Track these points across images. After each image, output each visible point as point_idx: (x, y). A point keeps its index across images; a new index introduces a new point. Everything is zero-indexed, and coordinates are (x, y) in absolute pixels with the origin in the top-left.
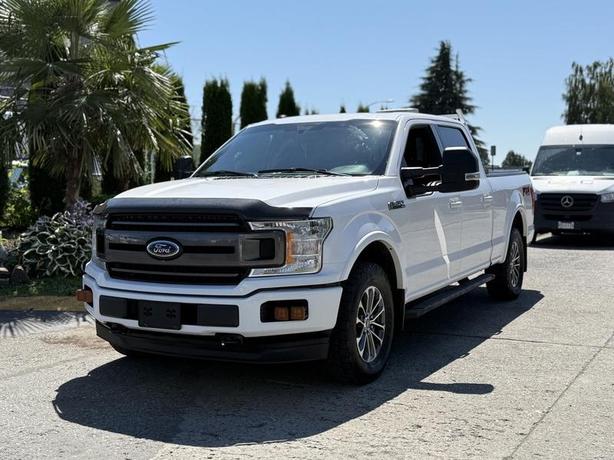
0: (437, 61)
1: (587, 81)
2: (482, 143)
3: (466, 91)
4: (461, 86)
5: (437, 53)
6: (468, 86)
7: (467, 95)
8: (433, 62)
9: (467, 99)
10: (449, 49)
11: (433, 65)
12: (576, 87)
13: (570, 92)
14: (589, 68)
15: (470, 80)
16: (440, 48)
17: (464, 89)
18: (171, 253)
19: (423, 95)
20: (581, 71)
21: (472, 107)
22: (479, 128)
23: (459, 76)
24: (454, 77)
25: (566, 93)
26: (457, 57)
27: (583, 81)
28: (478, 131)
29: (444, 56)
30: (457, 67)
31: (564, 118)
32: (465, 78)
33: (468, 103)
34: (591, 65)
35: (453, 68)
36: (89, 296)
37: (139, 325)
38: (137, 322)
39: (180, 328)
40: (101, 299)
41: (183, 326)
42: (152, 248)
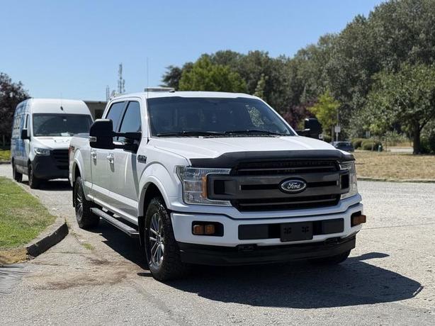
18: (300, 188)
36: (210, 229)
37: (282, 241)
38: (279, 239)
39: (312, 238)
40: (241, 227)
41: (314, 237)
42: (286, 186)
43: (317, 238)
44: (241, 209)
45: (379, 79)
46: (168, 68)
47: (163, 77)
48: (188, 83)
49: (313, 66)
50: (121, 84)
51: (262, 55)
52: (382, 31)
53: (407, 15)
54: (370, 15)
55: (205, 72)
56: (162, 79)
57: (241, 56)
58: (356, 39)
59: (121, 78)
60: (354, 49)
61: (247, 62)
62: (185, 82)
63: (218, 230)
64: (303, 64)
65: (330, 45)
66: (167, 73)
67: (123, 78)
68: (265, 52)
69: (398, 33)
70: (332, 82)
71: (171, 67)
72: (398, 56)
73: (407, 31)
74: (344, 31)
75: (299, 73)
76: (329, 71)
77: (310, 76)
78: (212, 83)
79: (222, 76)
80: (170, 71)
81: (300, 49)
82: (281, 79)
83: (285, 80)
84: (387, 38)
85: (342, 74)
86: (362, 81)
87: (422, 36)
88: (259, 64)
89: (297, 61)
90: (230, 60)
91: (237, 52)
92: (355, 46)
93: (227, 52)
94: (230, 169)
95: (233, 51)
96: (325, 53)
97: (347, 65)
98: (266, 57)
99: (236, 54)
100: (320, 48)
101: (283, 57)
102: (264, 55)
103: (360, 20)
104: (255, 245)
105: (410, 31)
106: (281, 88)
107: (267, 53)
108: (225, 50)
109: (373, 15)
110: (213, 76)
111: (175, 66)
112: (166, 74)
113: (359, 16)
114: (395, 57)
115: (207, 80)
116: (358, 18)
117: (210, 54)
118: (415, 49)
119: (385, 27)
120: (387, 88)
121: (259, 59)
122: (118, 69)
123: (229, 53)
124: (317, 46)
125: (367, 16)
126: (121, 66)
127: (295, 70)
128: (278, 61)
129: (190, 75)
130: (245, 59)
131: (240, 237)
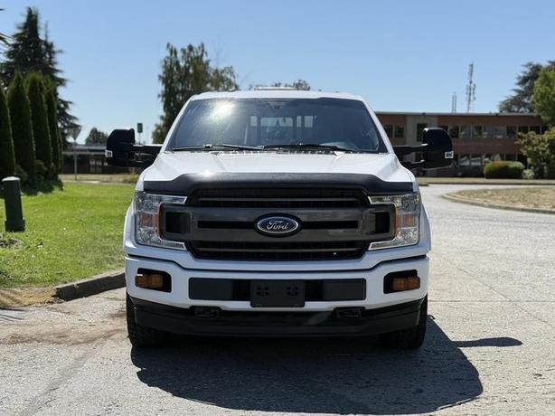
0: (25, 28)
1: (182, 64)
2: (75, 118)
3: (56, 63)
4: (51, 58)
5: (23, 20)
6: (58, 58)
7: (57, 67)
8: (19, 28)
9: (58, 71)
10: (36, 16)
11: (20, 31)
12: (171, 69)
13: (164, 73)
14: (184, 51)
15: (61, 51)
16: (26, 14)
17: (53, 60)
18: (288, 229)
19: (8, 63)
20: (176, 53)
21: (63, 80)
22: (71, 103)
23: (49, 47)
24: (43, 47)
25: (161, 74)
26: (46, 26)
27: (177, 63)
28: (70, 105)
29: (32, 23)
30: (46, 36)
31: (160, 99)
32: (55, 49)
33: (59, 75)
34: (186, 47)
35: (42, 37)
36: (157, 280)
37: (252, 305)
38: (249, 303)
39: (303, 305)
41: (307, 303)
42: (264, 225)
43: (311, 306)
46: (526, 66)
47: (519, 78)
50: (471, 90)
56: (517, 81)
59: (471, 82)
62: (542, 83)
66: (525, 72)
67: (474, 82)
71: (530, 64)
80: (528, 70)
94: (185, 198)
104: (218, 308)
111: (535, 63)
112: (522, 75)
122: (468, 71)
126: (472, 66)
131: (192, 296)
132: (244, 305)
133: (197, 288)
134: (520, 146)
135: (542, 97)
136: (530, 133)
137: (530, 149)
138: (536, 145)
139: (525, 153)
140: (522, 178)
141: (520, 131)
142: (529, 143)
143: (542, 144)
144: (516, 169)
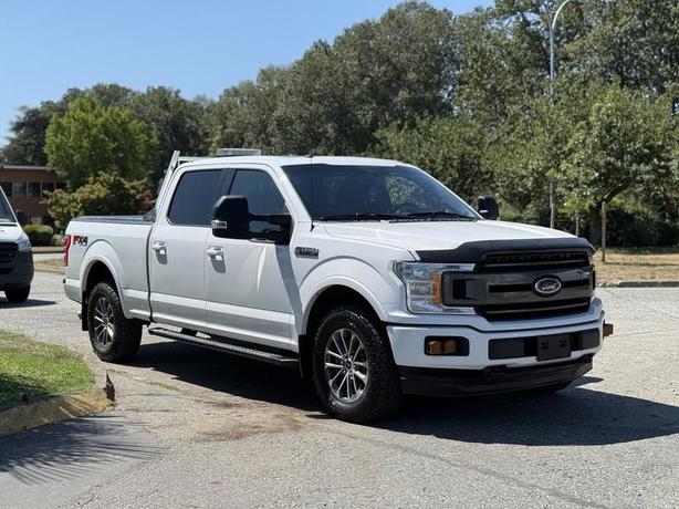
18: (555, 289)
36: (450, 346)
37: (539, 360)
38: (535, 357)
39: (570, 355)
40: (492, 343)
41: (572, 353)
42: (540, 286)
43: (575, 355)
44: (491, 319)
45: (385, 138)
47: (11, 123)
48: (62, 135)
49: (250, 114)
51: (170, 93)
52: (356, 66)
53: (390, 44)
54: (335, 42)
55: (90, 118)
56: (10, 127)
57: (134, 94)
58: (319, 75)
60: (316, 91)
61: (144, 104)
63: (461, 347)
64: (235, 110)
65: (275, 84)
66: (17, 117)
68: (175, 89)
69: (378, 70)
70: (285, 139)
71: (23, 108)
72: (379, 104)
73: (391, 68)
74: (300, 63)
75: (229, 123)
76: (280, 123)
77: (245, 129)
78: (102, 136)
79: (119, 125)
80: (22, 115)
81: (229, 87)
82: (200, 133)
83: (206, 135)
84: (363, 76)
85: (299, 127)
86: (328, 139)
87: (412, 76)
88: (166, 107)
89: (225, 105)
90: (117, 99)
91: (128, 87)
92: (317, 87)
93: (111, 86)
94: (474, 265)
95: (121, 85)
96: (268, 96)
97: (305, 114)
98: (177, 96)
99: (126, 91)
100: (259, 87)
101: (202, 98)
102: (173, 94)
103: (321, 47)
104: (504, 367)
105: (395, 68)
106: (201, 147)
107: (178, 91)
108: (109, 84)
109: (341, 42)
110: (103, 125)
112: (15, 120)
113: (320, 41)
114: (374, 105)
115: (94, 131)
116: (319, 45)
117: (82, 89)
118: (403, 94)
119: (359, 60)
120: (398, 151)
121: (165, 100)
123: (115, 88)
124: (255, 83)
125: (331, 43)
127: (223, 119)
128: (194, 104)
129: (64, 121)
130: (142, 98)
131: (491, 357)
132: (531, 360)
133: (496, 348)
134: (46, 206)
135: (58, 148)
136: (56, 191)
137: (59, 210)
138: (65, 206)
139: (53, 215)
140: (53, 245)
141: (44, 189)
142: (57, 203)
143: (74, 204)
144: (45, 233)
